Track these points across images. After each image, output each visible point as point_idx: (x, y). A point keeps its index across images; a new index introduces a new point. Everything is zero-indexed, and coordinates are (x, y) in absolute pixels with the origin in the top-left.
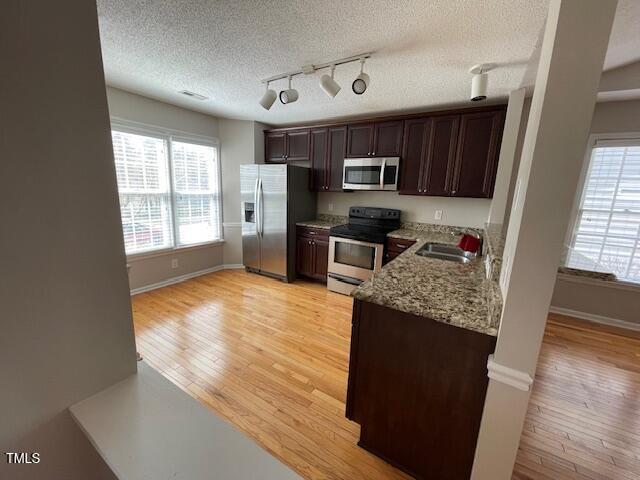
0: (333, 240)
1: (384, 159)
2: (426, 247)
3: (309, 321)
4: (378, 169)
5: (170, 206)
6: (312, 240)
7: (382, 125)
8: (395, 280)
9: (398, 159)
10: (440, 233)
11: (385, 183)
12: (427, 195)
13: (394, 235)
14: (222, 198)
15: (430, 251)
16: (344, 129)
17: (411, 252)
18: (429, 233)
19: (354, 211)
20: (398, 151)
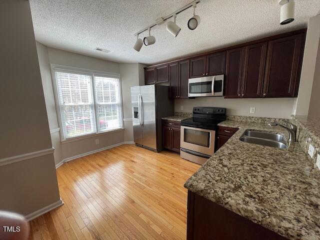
0: (183, 128)
1: (214, 77)
2: (246, 133)
3: (167, 181)
4: (210, 83)
5: (94, 111)
6: (171, 127)
7: (212, 56)
8: (226, 169)
9: (223, 75)
10: (254, 122)
11: (215, 91)
12: (244, 97)
13: (222, 125)
14: (122, 105)
15: (249, 137)
16: (188, 61)
17: (235, 138)
18: (246, 122)
19: (196, 110)
20: (222, 71)
